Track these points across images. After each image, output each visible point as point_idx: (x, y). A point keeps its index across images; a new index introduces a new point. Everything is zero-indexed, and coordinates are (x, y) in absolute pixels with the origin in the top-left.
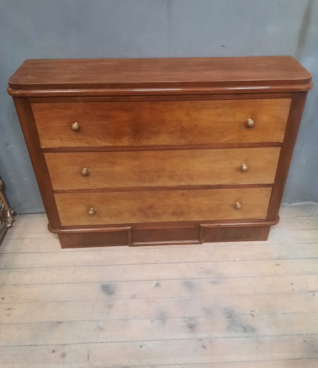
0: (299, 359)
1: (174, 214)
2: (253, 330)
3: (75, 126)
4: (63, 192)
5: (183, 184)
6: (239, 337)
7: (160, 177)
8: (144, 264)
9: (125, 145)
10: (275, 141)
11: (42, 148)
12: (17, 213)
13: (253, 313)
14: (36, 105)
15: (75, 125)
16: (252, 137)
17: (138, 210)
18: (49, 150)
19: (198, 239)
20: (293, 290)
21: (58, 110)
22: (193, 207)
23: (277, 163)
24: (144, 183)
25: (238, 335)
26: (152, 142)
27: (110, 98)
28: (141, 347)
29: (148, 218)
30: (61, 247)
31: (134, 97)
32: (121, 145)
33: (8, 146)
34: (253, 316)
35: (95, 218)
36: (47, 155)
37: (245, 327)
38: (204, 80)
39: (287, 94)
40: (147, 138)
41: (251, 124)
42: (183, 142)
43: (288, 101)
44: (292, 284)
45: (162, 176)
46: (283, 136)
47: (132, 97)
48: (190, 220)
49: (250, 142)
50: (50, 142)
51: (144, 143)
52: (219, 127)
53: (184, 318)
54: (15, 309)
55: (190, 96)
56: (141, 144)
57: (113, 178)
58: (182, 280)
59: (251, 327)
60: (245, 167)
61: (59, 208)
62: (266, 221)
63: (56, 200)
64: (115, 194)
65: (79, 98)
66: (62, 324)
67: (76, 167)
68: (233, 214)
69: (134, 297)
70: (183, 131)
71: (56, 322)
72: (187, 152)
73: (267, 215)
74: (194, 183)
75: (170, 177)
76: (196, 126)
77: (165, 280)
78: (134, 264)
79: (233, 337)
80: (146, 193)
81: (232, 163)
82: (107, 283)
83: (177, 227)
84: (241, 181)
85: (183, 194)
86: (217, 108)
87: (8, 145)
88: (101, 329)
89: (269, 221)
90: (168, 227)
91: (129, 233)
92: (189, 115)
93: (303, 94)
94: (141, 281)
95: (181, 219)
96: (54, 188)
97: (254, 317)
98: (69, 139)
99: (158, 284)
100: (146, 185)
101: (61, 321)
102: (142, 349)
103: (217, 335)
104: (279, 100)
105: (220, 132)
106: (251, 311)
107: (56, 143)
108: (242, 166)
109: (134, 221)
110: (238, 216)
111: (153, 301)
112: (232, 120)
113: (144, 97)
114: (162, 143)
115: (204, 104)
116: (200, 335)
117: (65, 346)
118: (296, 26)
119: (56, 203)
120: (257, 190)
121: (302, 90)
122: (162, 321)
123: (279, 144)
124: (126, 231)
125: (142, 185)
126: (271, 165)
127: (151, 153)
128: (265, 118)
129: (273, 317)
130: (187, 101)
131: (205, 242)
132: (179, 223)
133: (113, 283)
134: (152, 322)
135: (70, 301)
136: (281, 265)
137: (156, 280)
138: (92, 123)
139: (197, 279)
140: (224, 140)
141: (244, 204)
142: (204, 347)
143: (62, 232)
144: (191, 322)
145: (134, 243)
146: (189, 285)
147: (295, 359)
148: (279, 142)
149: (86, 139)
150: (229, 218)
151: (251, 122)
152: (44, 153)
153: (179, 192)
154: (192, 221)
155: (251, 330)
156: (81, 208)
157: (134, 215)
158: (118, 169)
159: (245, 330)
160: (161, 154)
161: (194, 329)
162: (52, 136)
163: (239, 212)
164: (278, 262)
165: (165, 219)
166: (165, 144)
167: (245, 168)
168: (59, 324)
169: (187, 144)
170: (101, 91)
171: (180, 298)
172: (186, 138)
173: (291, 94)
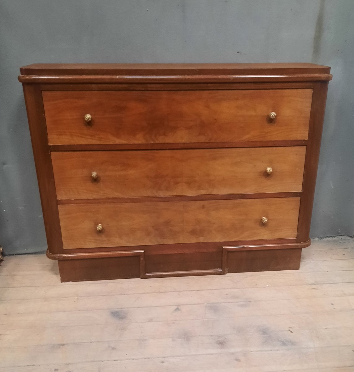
0: (349, 367)
1: (193, 232)
2: (293, 343)
3: (88, 117)
4: (68, 202)
5: (203, 192)
6: (277, 350)
8: (159, 292)
9: (140, 142)
10: (300, 139)
11: (50, 145)
12: (6, 253)
13: (291, 329)
14: (48, 93)
16: (276, 134)
17: (153, 227)
18: (57, 148)
19: (221, 267)
20: (335, 309)
21: (70, 100)
22: (214, 224)
23: (304, 167)
24: (160, 192)
25: (276, 348)
26: (169, 139)
27: (126, 86)
28: (163, 362)
29: (163, 239)
30: (60, 281)
31: (152, 85)
32: (136, 142)
33: (5, 166)
34: (291, 332)
35: (103, 237)
36: (54, 155)
37: (283, 342)
39: (308, 84)
40: (164, 134)
41: (273, 116)
42: (202, 139)
43: (309, 92)
44: (333, 304)
45: (179, 183)
46: (307, 132)
47: (149, 86)
48: (211, 241)
49: (273, 140)
50: (59, 138)
51: (161, 140)
53: (212, 336)
54: (7, 335)
55: (209, 85)
56: (157, 142)
57: (126, 185)
58: (205, 305)
59: (291, 341)
61: (62, 224)
62: (296, 243)
63: (60, 213)
64: (127, 205)
65: (94, 86)
66: (65, 346)
67: (85, 170)
68: (259, 233)
69: (150, 320)
70: (203, 126)
71: (58, 344)
72: (207, 153)
73: (297, 234)
74: (215, 192)
75: (189, 184)
76: (216, 120)
77: (186, 305)
78: (148, 293)
79: (271, 350)
80: (162, 205)
81: (255, 166)
82: (117, 310)
83: (196, 251)
84: (266, 189)
85: (203, 207)
86: (237, 99)
87: (4, 164)
88: (113, 349)
89: (300, 242)
90: (187, 251)
91: (142, 259)
92: (208, 107)
93: (324, 83)
94: (157, 306)
95: (202, 240)
96: (59, 197)
97: (293, 333)
99: (177, 309)
100: (161, 194)
101: (64, 343)
102: (163, 364)
103: (252, 350)
104: (300, 91)
105: (241, 127)
106: (289, 328)
107: (65, 140)
109: (147, 242)
110: (265, 234)
111: (174, 323)
112: (253, 113)
113: (162, 85)
114: (180, 141)
115: (223, 95)
116: (232, 350)
117: (70, 365)
118: (310, 33)
119: (60, 217)
120: (284, 200)
121: (323, 79)
122: (186, 339)
123: (304, 142)
124: (138, 256)
125: (157, 195)
126: (297, 169)
127: (168, 153)
128: (287, 112)
129: (315, 332)
130: (206, 91)
131: (228, 273)
132: (198, 245)
133: (124, 309)
134: (173, 340)
135: (74, 326)
136: (317, 289)
137: (175, 305)
138: (105, 116)
139: (223, 303)
140: (245, 138)
141: (271, 219)
142: (237, 360)
143: (64, 257)
144: (220, 339)
145: (146, 273)
146: (214, 308)
147: (345, 367)
148: (304, 140)
149: (98, 135)
150: (255, 239)
151: (273, 114)
152: (52, 153)
153: (199, 203)
154: (214, 242)
155: (290, 343)
156: (87, 225)
157: (148, 234)
158: (132, 172)
159: (284, 344)
160: (179, 154)
161: (224, 345)
162: (62, 131)
163: (266, 230)
164: (314, 286)
165: (183, 239)
166: (183, 141)
167: (269, 171)
168: (62, 346)
169: (207, 141)
170: (118, 77)
171: (205, 320)
172: (206, 134)
173: (311, 84)
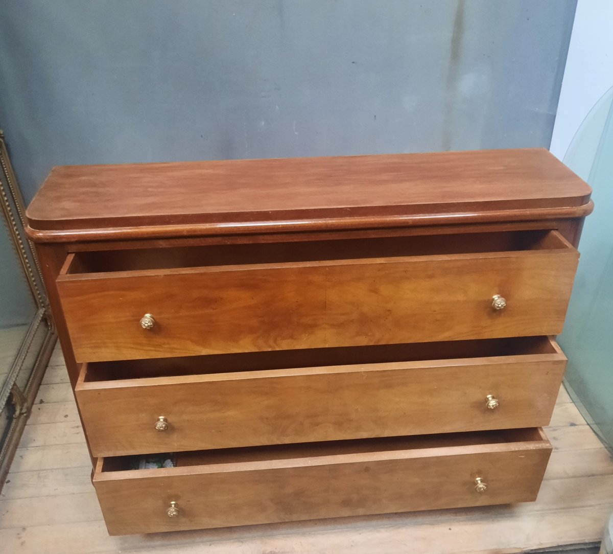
3: (147, 323)
5: (364, 435)
7: (317, 425)
15: (147, 320)
16: (501, 328)
17: (272, 499)
21: (112, 293)
22: (386, 490)
24: (285, 438)
26: (301, 344)
29: (290, 514)
31: (267, 237)
32: (239, 351)
35: (181, 518)
38: (395, 202)
40: (292, 337)
41: (500, 306)
42: (363, 341)
45: (321, 424)
46: (562, 324)
47: (261, 237)
48: (378, 513)
50: (94, 353)
52: (435, 311)
57: (220, 431)
60: (492, 403)
67: (143, 415)
68: (467, 499)
70: (364, 322)
74: (386, 433)
75: (339, 425)
76: (389, 311)
84: (482, 426)
85: (367, 469)
92: (375, 291)
95: (361, 512)
96: (97, 455)
98: (132, 346)
100: (287, 440)
105: (437, 320)
107: (106, 355)
108: (487, 400)
109: (261, 520)
110: (478, 500)
113: (284, 236)
115: (405, 271)
120: (521, 454)
125: (278, 442)
128: (526, 293)
138: (181, 314)
140: (444, 336)
141: (492, 480)
149: (168, 344)
151: (499, 301)
156: (151, 504)
157: (262, 509)
158: (232, 414)
162: (99, 341)
163: (481, 494)
165: (326, 513)
167: (493, 405)
172: (369, 334)
